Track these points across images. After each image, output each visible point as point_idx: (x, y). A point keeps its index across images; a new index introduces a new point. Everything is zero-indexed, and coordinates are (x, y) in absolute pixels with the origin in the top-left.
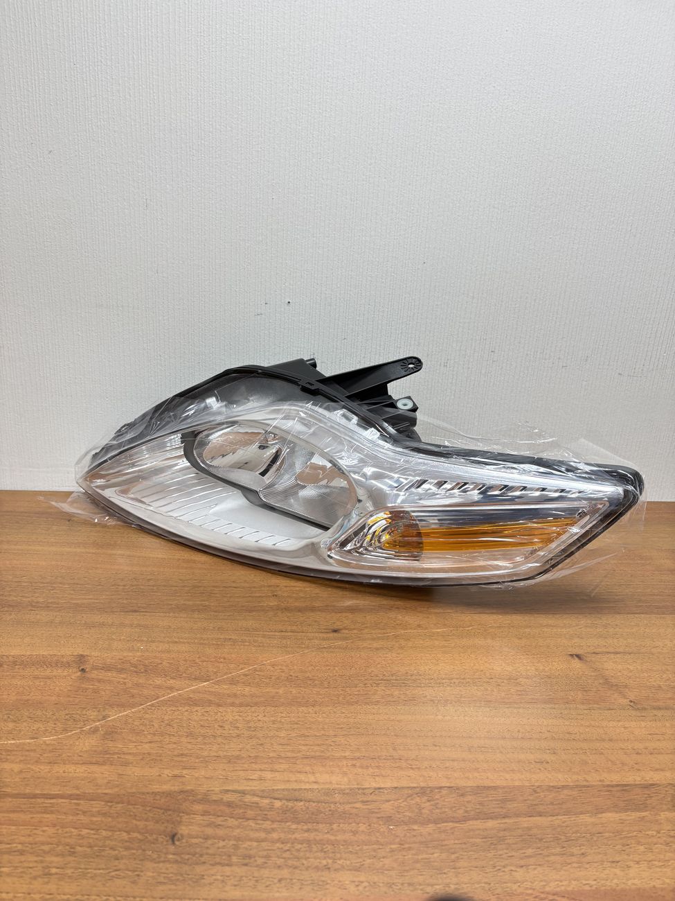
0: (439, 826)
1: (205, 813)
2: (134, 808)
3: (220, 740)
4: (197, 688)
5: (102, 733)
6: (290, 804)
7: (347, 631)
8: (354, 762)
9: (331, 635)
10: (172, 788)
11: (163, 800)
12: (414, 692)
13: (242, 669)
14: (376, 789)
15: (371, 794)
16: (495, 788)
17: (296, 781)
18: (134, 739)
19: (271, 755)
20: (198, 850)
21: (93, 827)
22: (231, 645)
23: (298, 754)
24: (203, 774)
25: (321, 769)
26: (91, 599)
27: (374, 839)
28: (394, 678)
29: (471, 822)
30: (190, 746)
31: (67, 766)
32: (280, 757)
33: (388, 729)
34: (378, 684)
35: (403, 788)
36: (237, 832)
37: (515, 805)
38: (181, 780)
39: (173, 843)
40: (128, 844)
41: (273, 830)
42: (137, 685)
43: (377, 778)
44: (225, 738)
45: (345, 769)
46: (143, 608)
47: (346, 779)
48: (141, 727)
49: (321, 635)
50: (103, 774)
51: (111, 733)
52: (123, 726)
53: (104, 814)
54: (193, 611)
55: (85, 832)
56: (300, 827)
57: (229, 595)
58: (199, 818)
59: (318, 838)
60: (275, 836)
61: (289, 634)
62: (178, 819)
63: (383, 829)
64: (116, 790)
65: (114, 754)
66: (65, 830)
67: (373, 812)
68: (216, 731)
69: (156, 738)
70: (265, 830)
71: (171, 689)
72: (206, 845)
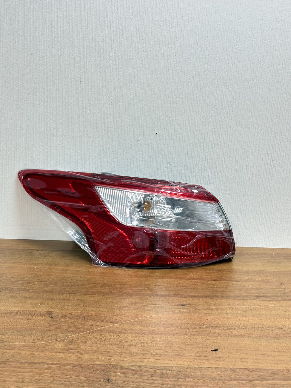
0: (239, 382)
1: (122, 373)
2: (88, 369)
3: (126, 347)
4: (112, 326)
5: (66, 342)
6: (164, 371)
7: (189, 306)
8: (196, 358)
9: (181, 307)
10: (105, 363)
11: (101, 367)
12: (226, 332)
13: (134, 319)
14: (207, 368)
15: (205, 370)
16: (268, 370)
17: (166, 363)
18: (83, 345)
19: (153, 353)
20: (121, 385)
21: (69, 375)
22: (128, 309)
23: (167, 354)
24: (119, 358)
25: (179, 359)
26: (50, 288)
27: (206, 385)
28: (216, 326)
29: (255, 381)
30: (111, 348)
31: (52, 353)
32: (158, 354)
33: (213, 346)
34: (208, 328)
35: (221, 368)
36: (138, 380)
37: (278, 376)
38: (108, 360)
39: (109, 382)
40: (87, 381)
41: (156, 380)
42: (81, 324)
43: (208, 364)
44: (129, 346)
45: (191, 360)
46: (78, 292)
47: (191, 364)
48: (86, 340)
49: (175, 307)
50: (70, 357)
51: (71, 342)
52: (77, 340)
53: (74, 371)
54: (105, 294)
55: (65, 377)
56: (169, 379)
57: (124, 288)
58: (120, 374)
59: (178, 384)
60: (158, 382)
61: (158, 306)
62: (110, 374)
63: (211, 382)
64: (78, 363)
65: (74, 350)
66: (56, 376)
67: (206, 376)
68: (124, 343)
69: (94, 345)
70: (152, 380)
71: (99, 326)
72: (124, 383)
